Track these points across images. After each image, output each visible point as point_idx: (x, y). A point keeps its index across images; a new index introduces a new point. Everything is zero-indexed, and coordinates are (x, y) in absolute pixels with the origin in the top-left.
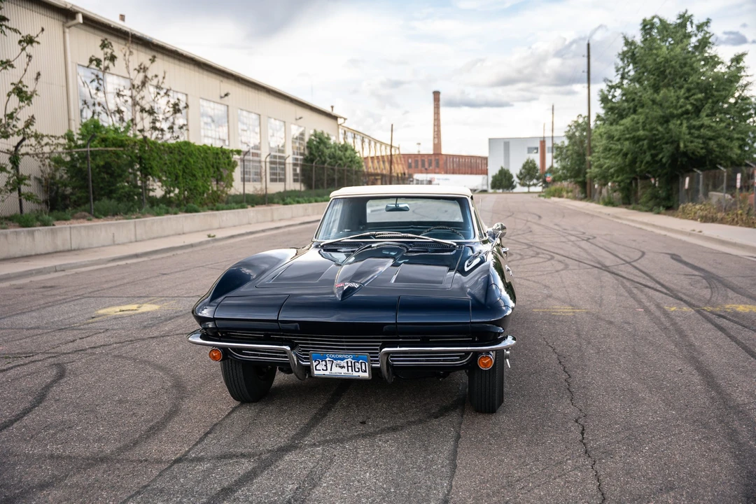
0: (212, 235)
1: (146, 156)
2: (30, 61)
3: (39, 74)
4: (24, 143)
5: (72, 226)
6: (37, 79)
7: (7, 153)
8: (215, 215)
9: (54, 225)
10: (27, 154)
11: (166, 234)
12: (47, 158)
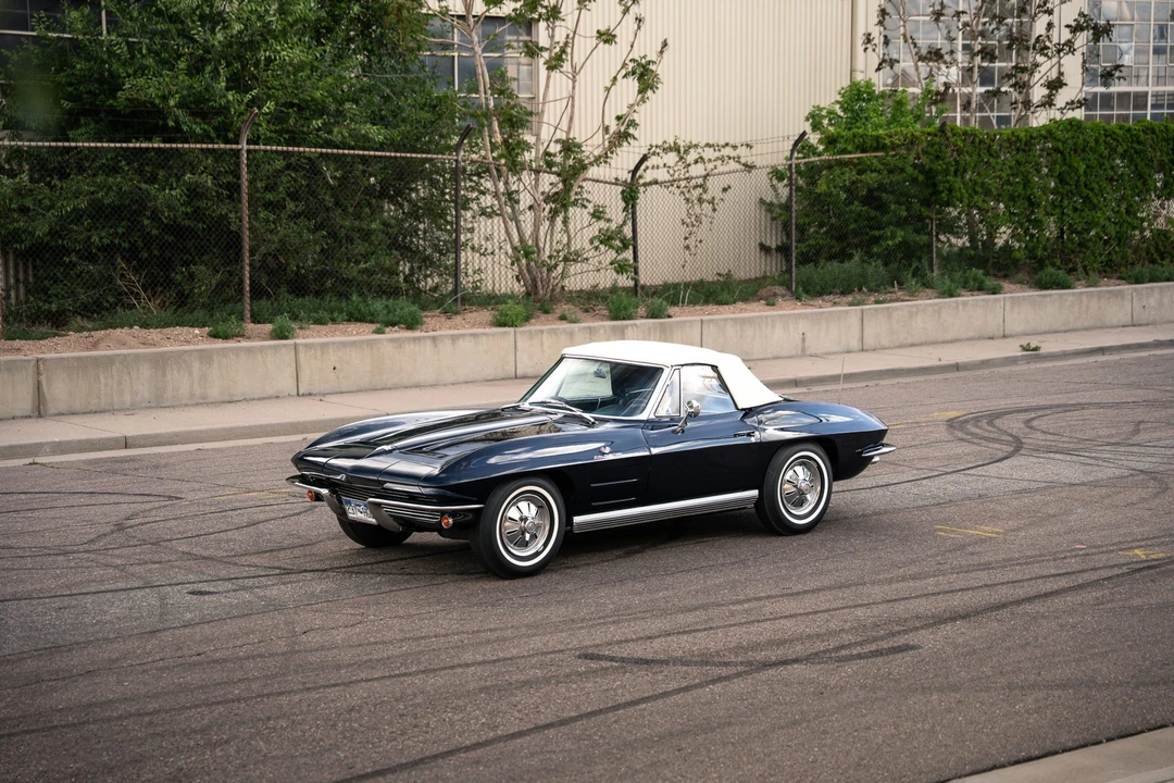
0: (1033, 346)
1: (938, 166)
2: (639, 28)
3: (665, 44)
4: (648, 163)
5: (704, 318)
6: (662, 52)
7: (616, 184)
8: (1120, 294)
9: (669, 317)
10: (656, 182)
11: (949, 337)
12: (695, 187)
